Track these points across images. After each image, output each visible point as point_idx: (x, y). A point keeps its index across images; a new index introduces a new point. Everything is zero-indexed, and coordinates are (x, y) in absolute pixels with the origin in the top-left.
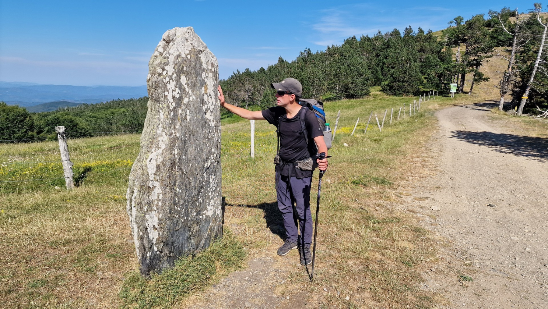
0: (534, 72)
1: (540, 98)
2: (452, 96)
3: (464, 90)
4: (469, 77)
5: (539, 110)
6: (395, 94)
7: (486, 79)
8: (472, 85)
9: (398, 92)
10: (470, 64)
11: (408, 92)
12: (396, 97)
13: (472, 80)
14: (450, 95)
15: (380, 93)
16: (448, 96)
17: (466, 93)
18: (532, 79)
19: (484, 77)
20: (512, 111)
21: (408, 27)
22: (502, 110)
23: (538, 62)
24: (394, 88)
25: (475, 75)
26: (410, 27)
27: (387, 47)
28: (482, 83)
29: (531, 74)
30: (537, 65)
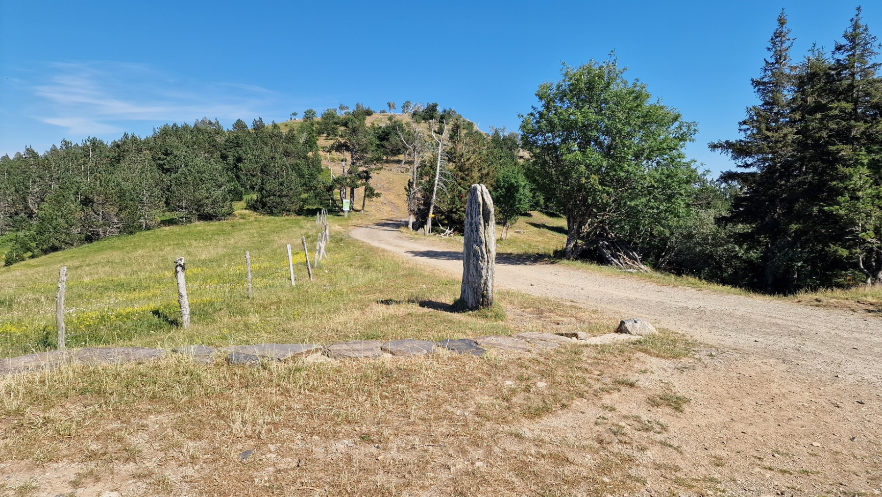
0: (435, 189)
1: (441, 216)
2: (346, 214)
3: (354, 208)
4: (360, 192)
5: (442, 228)
6: (271, 213)
7: (378, 195)
8: (364, 201)
9: (275, 211)
10: (360, 177)
11: (289, 210)
12: (273, 217)
13: (363, 195)
14: (341, 213)
15: (247, 211)
16: (341, 215)
17: (356, 211)
18: (434, 196)
19: (375, 192)
20: (421, 230)
21: (257, 119)
22: (411, 229)
23: (437, 178)
24: (269, 205)
25: (365, 191)
26: (260, 118)
27: (235, 145)
28: (374, 199)
29: (433, 191)
30: (436, 182)
